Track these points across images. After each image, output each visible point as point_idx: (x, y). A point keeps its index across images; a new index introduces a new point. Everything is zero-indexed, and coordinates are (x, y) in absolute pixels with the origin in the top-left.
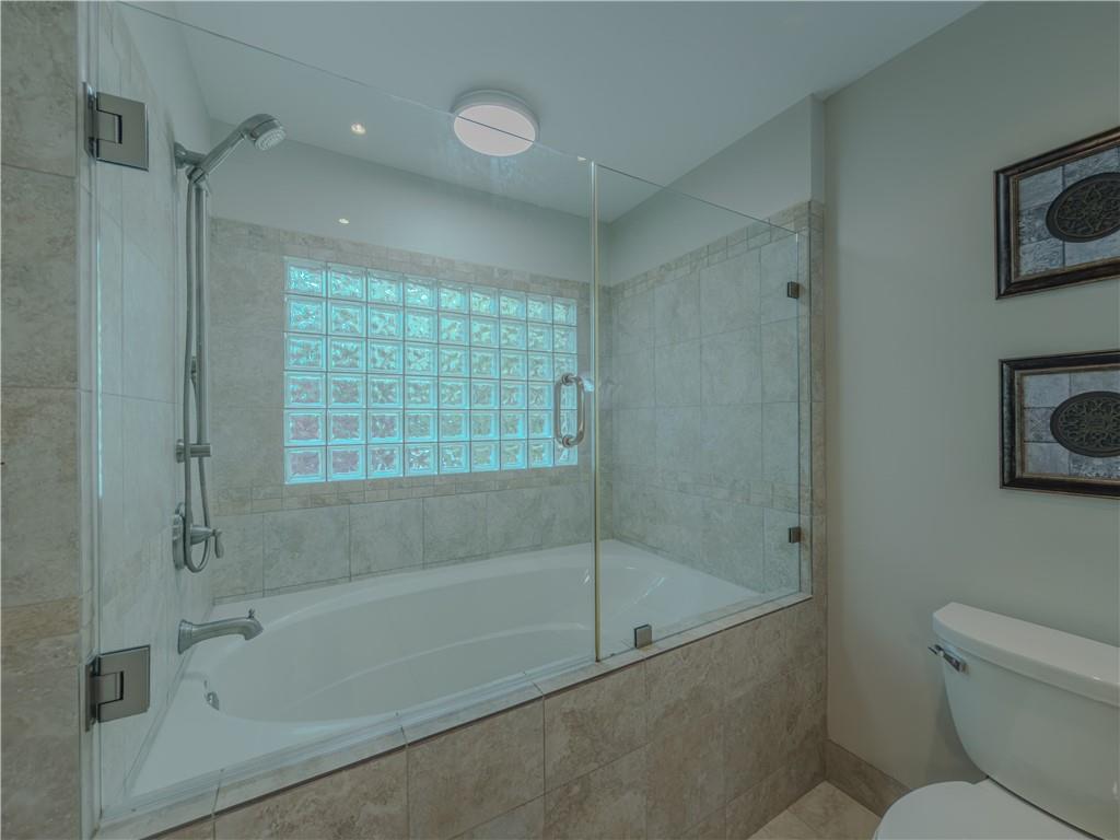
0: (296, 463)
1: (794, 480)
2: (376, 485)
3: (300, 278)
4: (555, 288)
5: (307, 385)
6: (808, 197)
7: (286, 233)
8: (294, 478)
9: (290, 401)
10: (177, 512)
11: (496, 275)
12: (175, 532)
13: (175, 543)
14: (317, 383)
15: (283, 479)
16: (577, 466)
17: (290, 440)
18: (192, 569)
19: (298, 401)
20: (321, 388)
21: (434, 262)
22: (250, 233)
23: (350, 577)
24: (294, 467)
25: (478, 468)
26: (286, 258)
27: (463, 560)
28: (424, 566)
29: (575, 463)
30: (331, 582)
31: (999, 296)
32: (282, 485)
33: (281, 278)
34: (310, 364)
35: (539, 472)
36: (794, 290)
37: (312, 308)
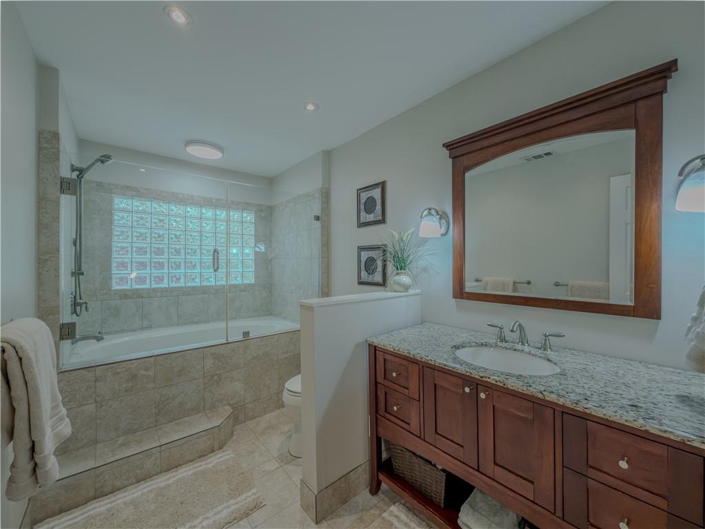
0: (117, 280)
1: (317, 291)
2: (154, 290)
3: (120, 202)
4: (245, 207)
5: (122, 248)
6: (321, 186)
7: (113, 185)
8: (115, 287)
9: (114, 255)
10: (72, 294)
11: (214, 201)
12: (71, 301)
13: (71, 305)
14: (127, 247)
15: (111, 287)
16: (254, 284)
17: (114, 271)
18: (77, 315)
19: (119, 254)
20: (129, 249)
21: (184, 196)
22: (97, 185)
23: (142, 329)
24: (116, 282)
25: (205, 284)
26: (113, 195)
27: (197, 323)
28: (178, 325)
29: (253, 282)
30: (134, 331)
31: (358, 227)
32: (110, 290)
33: (111, 202)
34: (124, 239)
35: (235, 286)
36: (317, 218)
37: (125, 215)
